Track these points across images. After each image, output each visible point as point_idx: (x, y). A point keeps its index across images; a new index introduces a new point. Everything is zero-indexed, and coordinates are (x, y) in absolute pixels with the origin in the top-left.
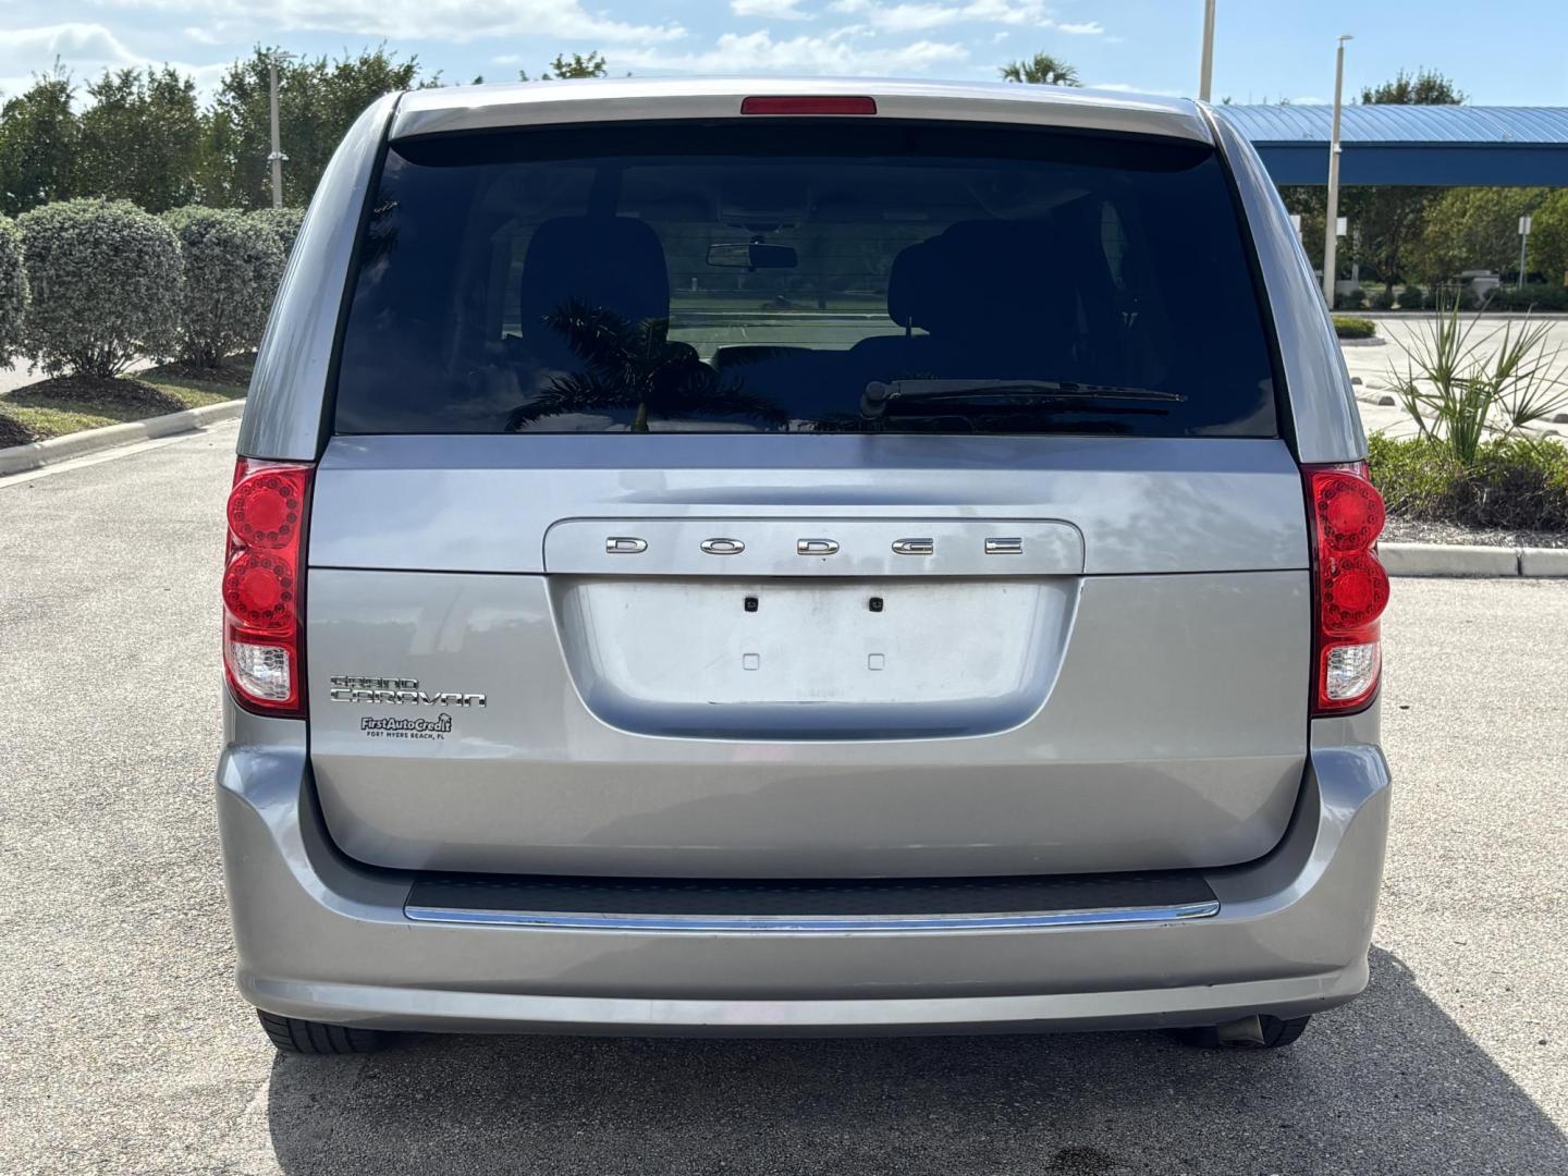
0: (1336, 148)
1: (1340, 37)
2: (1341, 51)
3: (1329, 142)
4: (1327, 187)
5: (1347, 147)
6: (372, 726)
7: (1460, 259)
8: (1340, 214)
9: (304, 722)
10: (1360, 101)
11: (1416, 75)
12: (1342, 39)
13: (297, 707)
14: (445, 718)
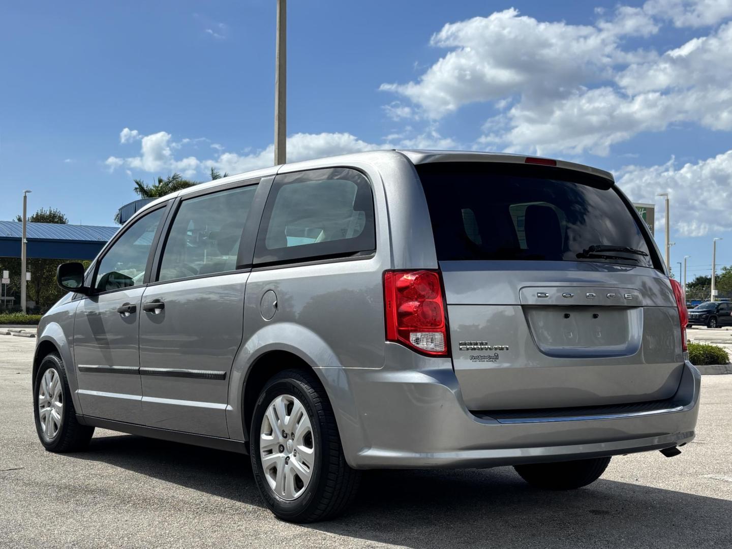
0: (24, 241)
1: (24, 191)
2: (25, 197)
3: (21, 238)
4: (21, 259)
5: (30, 240)
6: (473, 358)
7: (54, 295)
8: (27, 271)
9: (450, 359)
10: (16, 221)
11: (48, 210)
12: (26, 192)
13: (448, 354)
14: (496, 355)
